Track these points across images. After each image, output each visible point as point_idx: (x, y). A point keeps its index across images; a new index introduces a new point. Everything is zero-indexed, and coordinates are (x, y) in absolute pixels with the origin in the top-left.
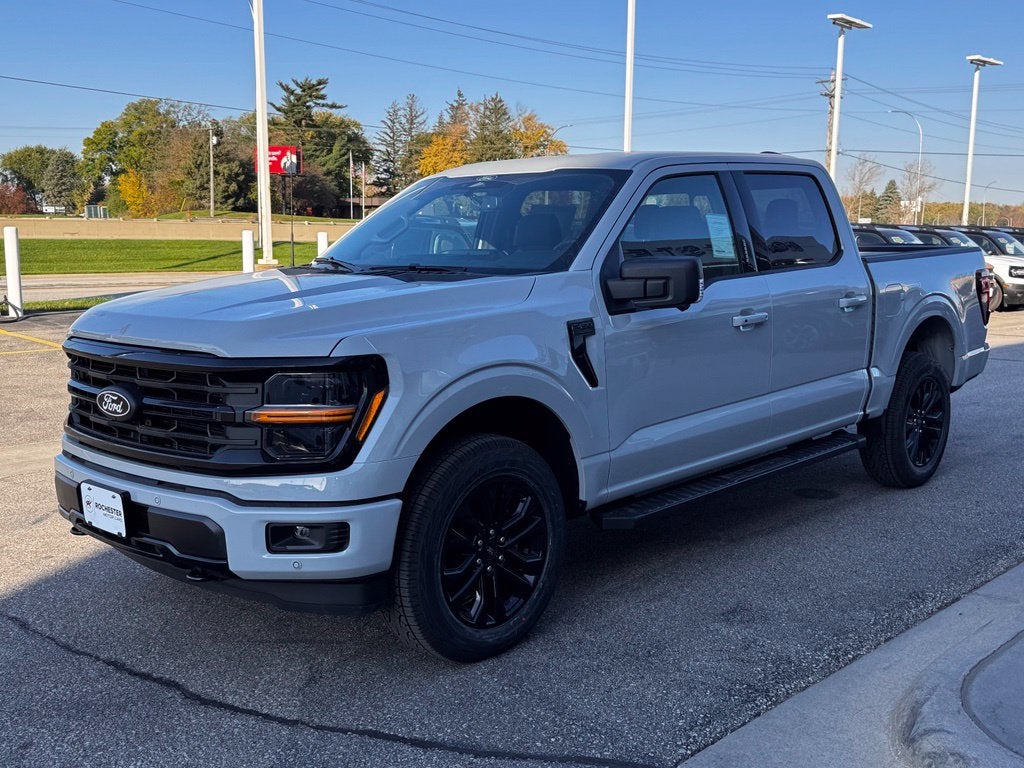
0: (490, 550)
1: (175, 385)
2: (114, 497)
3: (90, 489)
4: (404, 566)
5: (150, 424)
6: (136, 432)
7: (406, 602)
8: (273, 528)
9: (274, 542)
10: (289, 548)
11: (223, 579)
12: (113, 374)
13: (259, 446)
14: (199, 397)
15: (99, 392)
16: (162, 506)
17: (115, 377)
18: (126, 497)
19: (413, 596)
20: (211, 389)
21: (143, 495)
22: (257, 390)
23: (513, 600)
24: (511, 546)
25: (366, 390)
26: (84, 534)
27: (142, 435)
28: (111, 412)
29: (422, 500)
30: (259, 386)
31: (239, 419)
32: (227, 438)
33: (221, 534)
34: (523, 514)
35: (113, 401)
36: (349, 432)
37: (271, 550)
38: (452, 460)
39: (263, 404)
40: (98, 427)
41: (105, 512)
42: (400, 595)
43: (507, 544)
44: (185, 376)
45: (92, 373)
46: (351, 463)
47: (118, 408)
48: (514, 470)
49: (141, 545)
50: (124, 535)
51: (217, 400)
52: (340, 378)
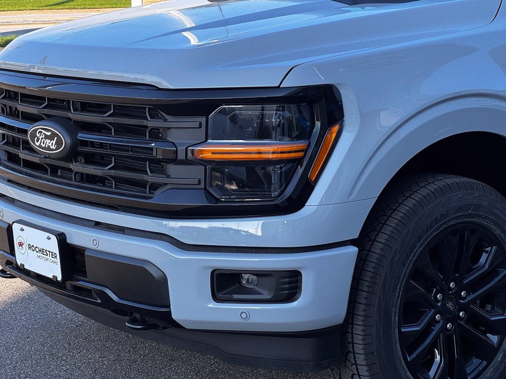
0: (450, 305)
1: (112, 120)
2: (49, 238)
3: (22, 230)
4: (359, 320)
5: (83, 161)
6: (70, 170)
7: (361, 359)
8: (219, 275)
9: (219, 291)
10: (236, 296)
11: (164, 328)
12: (45, 107)
13: (202, 186)
14: (138, 131)
15: (31, 128)
16: (100, 248)
17: (46, 111)
18: (62, 239)
19: (368, 354)
20: (151, 123)
21: (79, 237)
22: (201, 124)
23: (476, 361)
24: (473, 302)
25: (318, 124)
26: (14, 277)
27: (76, 173)
28: (44, 148)
29: (377, 248)
30: (203, 120)
31: (181, 156)
32: (168, 177)
33: (164, 280)
34: (487, 266)
35: (46, 137)
36: (300, 170)
37: (216, 299)
38: (410, 203)
39: (206, 140)
40: (28, 164)
41: (39, 254)
42: (354, 353)
43: (468, 299)
44: (123, 109)
45: (22, 108)
46: (304, 206)
47: (52, 144)
48: (479, 216)
49: (78, 289)
50: (59, 278)
51: (156, 134)
52: (290, 111)
